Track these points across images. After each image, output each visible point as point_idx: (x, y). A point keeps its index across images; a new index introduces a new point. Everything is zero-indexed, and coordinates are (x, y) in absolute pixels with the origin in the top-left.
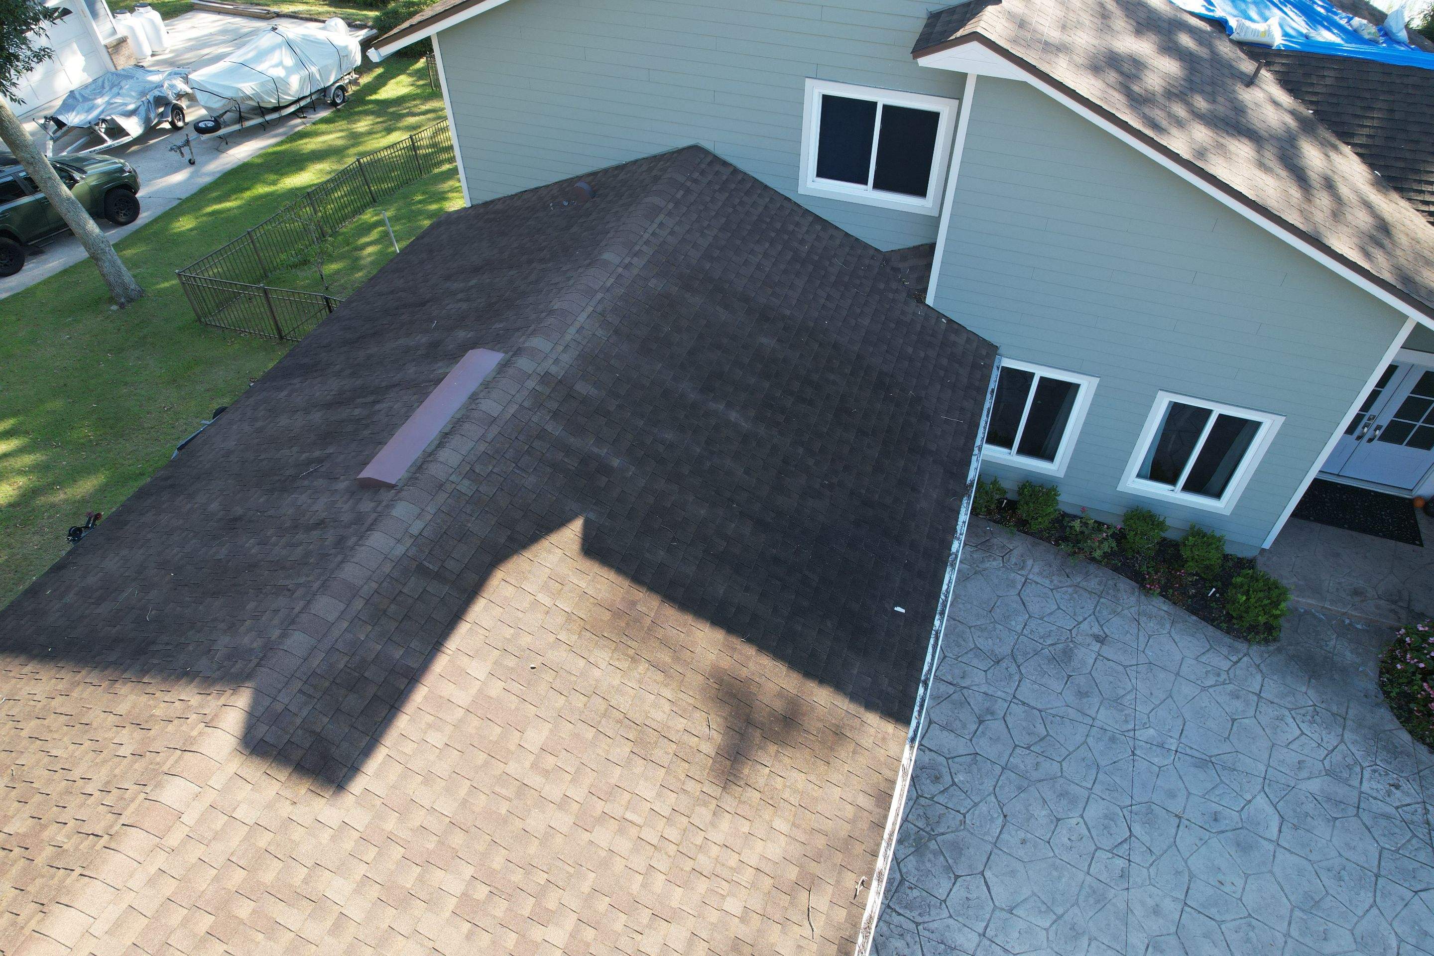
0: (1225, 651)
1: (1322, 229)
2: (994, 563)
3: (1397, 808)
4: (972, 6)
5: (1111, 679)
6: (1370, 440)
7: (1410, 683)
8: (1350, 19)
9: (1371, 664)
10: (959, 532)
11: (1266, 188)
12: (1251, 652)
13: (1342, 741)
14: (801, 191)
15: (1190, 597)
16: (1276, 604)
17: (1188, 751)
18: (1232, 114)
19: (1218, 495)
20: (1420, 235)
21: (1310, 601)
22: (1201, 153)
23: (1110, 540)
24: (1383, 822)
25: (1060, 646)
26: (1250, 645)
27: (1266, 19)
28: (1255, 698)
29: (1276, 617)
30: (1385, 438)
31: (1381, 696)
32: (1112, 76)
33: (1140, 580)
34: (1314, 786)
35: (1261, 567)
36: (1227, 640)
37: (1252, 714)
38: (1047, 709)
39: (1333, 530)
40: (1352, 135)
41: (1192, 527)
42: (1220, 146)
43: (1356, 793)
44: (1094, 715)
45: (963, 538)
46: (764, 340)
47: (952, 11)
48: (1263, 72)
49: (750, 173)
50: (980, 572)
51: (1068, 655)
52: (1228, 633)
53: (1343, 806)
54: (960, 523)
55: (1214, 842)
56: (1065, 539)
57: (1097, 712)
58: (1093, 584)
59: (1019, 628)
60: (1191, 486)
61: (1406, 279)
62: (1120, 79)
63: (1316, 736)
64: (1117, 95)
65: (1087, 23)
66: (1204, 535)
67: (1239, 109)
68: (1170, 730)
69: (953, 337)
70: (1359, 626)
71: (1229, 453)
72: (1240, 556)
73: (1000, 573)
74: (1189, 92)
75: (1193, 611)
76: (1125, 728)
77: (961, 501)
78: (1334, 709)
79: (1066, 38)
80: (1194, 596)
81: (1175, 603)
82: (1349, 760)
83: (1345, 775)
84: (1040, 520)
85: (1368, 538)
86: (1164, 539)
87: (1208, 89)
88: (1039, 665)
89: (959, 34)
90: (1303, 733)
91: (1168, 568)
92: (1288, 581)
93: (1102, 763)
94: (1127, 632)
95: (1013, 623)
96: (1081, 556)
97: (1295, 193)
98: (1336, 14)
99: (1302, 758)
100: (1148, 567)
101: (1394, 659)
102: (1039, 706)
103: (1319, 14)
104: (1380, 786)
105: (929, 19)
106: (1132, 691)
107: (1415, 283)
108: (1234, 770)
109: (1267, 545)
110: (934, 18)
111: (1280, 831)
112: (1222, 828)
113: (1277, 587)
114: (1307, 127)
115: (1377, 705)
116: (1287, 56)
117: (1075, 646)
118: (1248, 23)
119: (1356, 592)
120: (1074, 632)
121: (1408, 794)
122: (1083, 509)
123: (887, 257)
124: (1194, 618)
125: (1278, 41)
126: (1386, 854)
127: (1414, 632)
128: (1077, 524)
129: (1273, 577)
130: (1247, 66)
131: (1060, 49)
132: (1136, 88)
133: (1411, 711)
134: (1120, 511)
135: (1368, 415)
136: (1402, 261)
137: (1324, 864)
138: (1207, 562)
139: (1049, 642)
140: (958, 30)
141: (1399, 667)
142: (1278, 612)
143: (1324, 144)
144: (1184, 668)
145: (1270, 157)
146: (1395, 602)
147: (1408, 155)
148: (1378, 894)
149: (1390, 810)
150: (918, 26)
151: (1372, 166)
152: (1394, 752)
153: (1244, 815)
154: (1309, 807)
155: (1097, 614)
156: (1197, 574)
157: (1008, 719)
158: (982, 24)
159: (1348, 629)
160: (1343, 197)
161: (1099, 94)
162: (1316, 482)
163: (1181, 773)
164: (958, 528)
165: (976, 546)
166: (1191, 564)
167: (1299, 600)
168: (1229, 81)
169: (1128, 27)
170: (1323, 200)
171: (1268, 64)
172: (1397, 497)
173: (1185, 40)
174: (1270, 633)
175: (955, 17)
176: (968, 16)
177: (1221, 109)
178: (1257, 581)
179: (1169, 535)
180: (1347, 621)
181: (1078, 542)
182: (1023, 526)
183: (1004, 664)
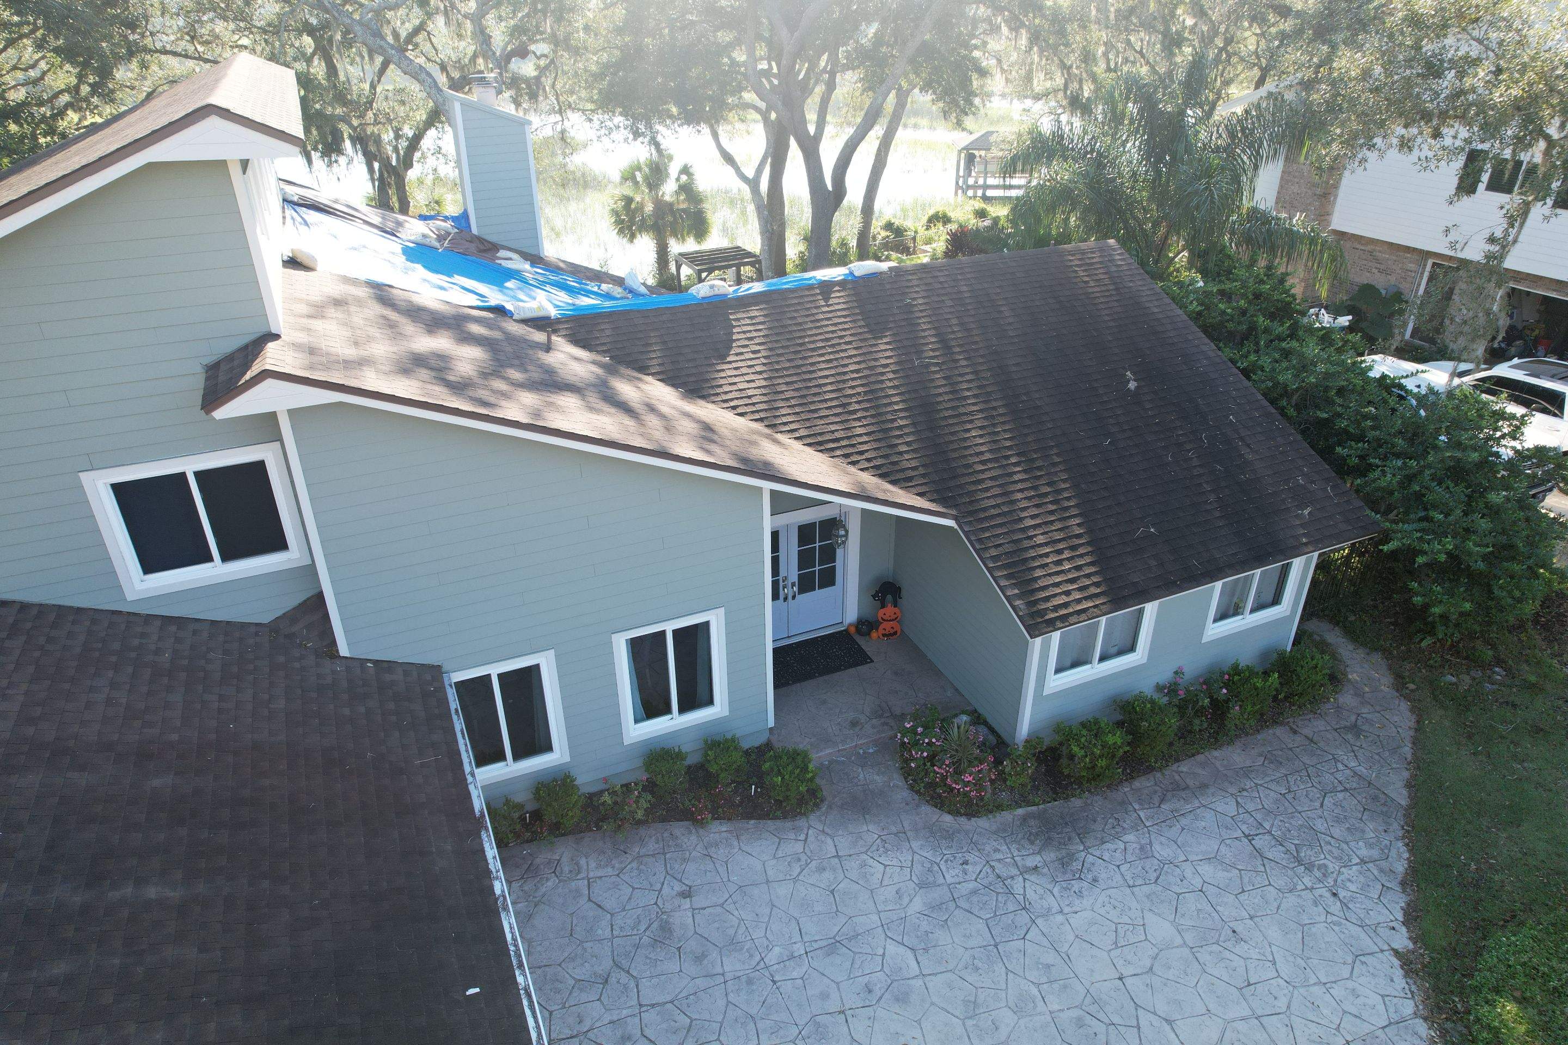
0: (792, 835)
1: (665, 444)
2: (550, 884)
3: (976, 880)
4: (250, 348)
5: (716, 925)
6: (794, 597)
7: (927, 773)
8: (599, 286)
9: (895, 776)
10: (494, 870)
11: (604, 426)
12: (812, 823)
13: (914, 852)
14: (130, 597)
15: (739, 806)
16: (805, 769)
17: (816, 946)
18: (547, 377)
19: (710, 702)
20: (735, 425)
21: (828, 751)
22: (537, 414)
23: (644, 794)
24: (975, 899)
25: (655, 925)
26: (807, 818)
27: (534, 299)
28: (836, 860)
29: (812, 779)
30: (802, 590)
31: (916, 797)
32: (424, 373)
33: (691, 817)
34: (917, 904)
35: (777, 745)
36: (788, 824)
37: (842, 876)
38: (677, 996)
39: (809, 684)
40: (648, 367)
41: (706, 742)
42: (551, 404)
43: (945, 888)
44: (721, 972)
45: (501, 874)
46: (156, 782)
47: (230, 358)
48: (554, 338)
49: (47, 602)
50: (540, 901)
51: (666, 928)
52: (785, 818)
53: (944, 906)
54: (490, 861)
55: (881, 1013)
56: (604, 819)
57: (722, 966)
58: (652, 846)
59: (607, 933)
60: (685, 707)
61: (745, 460)
62: (433, 374)
63: (895, 862)
64: (437, 388)
65: (378, 335)
66: (719, 743)
67: (550, 371)
68: (790, 938)
69: (388, 677)
70: (871, 751)
71: (699, 661)
72: (757, 744)
73: (560, 890)
74: (501, 369)
75: (748, 816)
76: (754, 963)
77: (480, 837)
78: (894, 829)
79: (363, 353)
80: (741, 802)
81: (729, 819)
82: (927, 865)
83: (931, 879)
84: (570, 814)
85: (836, 676)
86: (689, 767)
87: (516, 362)
88: (647, 957)
89: (248, 376)
90: (886, 866)
91: (707, 791)
92: (803, 744)
93: (753, 1012)
94: (706, 872)
95: (600, 932)
96: (627, 825)
97: (629, 422)
98: (587, 285)
99: (897, 886)
100: (690, 801)
101: (907, 761)
102: (669, 998)
103: (574, 287)
104: (957, 871)
105: (207, 372)
106: (739, 923)
107: (752, 461)
108: (858, 935)
109: (771, 723)
110: (212, 370)
111: (918, 963)
112: (879, 994)
113: (798, 754)
114: (611, 370)
115: (918, 806)
116: (566, 322)
117: (668, 916)
118: (521, 304)
119: (854, 724)
120: (660, 903)
121: (975, 864)
122: (605, 780)
123: (274, 627)
124: (752, 822)
125: (553, 313)
126: (991, 923)
127: (905, 732)
128: (606, 798)
129: (790, 747)
130: (540, 337)
131: (362, 362)
132: (451, 378)
133: (940, 796)
134: (639, 763)
135: (780, 578)
136: (734, 448)
137: (960, 967)
138: (734, 766)
139: (643, 928)
140: (245, 373)
141: (913, 765)
142: (811, 775)
143: (630, 379)
144: (770, 873)
145: (594, 399)
146: (881, 716)
147: (694, 371)
148: (1004, 959)
149: (972, 885)
150: (198, 382)
151: (674, 386)
152: (949, 835)
153: (886, 969)
154: (925, 926)
155: (671, 872)
156: (733, 782)
157: (647, 1032)
158: (268, 360)
159: (865, 758)
160: (667, 415)
161: (419, 392)
162: (775, 650)
163: (821, 970)
164: (491, 867)
165: (522, 878)
166: (722, 775)
167: (819, 756)
168: (531, 352)
169: (419, 330)
170: (653, 421)
171: (555, 331)
172: (837, 633)
173: (475, 329)
174: (816, 797)
175: (236, 363)
176: (250, 357)
177: (536, 375)
178: (781, 758)
179: (691, 760)
180: (861, 751)
181: (617, 814)
182: (558, 830)
183: (613, 980)
